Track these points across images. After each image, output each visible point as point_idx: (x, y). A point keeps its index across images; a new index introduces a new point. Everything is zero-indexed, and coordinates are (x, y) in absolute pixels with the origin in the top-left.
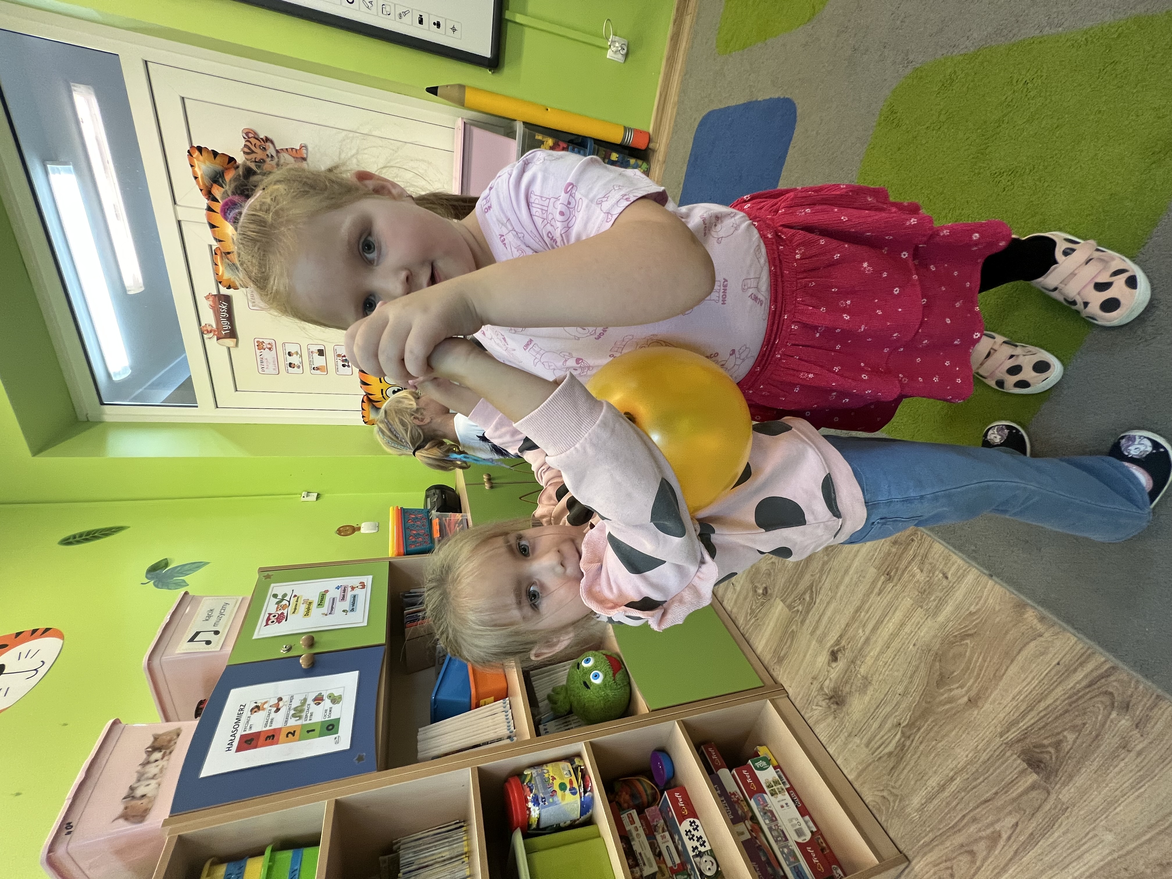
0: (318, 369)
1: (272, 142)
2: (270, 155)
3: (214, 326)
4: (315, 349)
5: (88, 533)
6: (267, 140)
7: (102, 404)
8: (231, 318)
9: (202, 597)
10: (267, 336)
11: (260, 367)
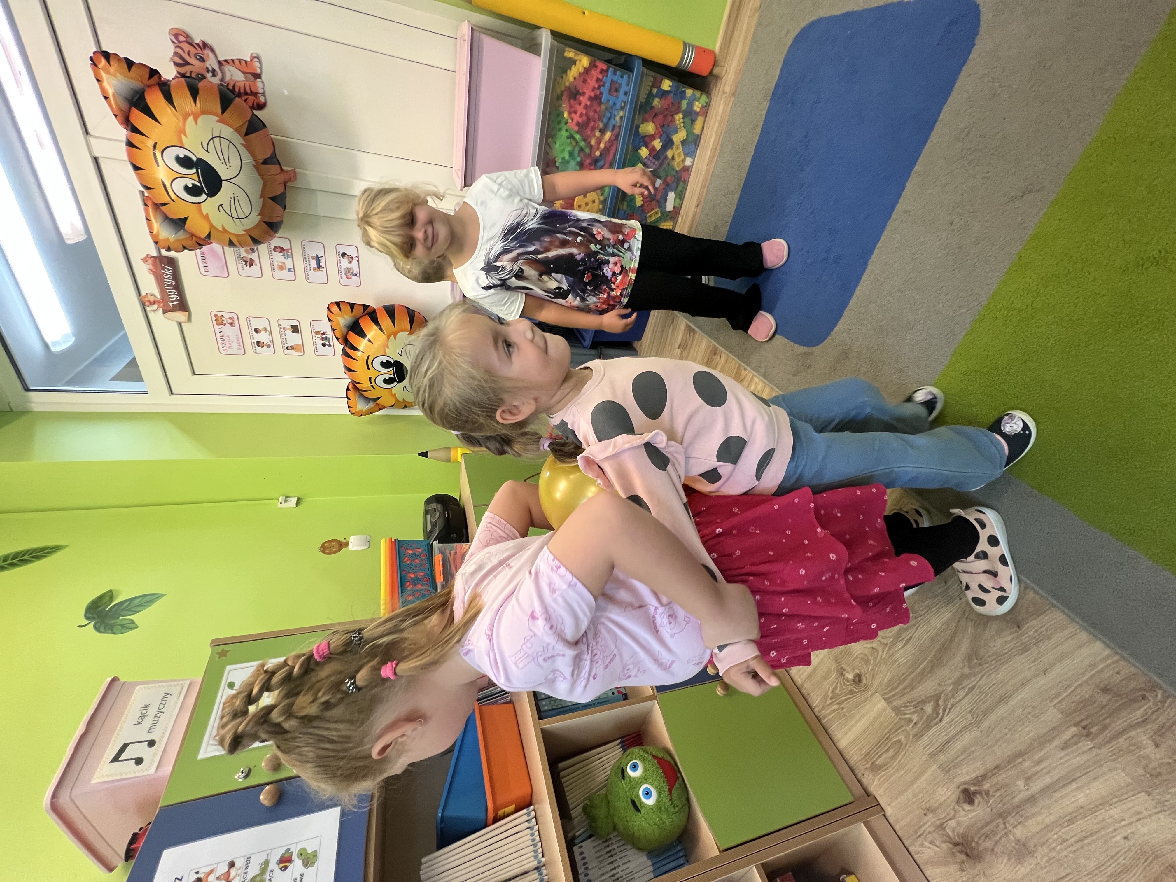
0: (292, 348)
1: (212, 50)
2: (210, 69)
3: (158, 296)
4: (287, 324)
5: (15, 556)
6: (205, 45)
7: (28, 390)
8: (178, 287)
9: (134, 685)
10: (226, 308)
11: (221, 346)
